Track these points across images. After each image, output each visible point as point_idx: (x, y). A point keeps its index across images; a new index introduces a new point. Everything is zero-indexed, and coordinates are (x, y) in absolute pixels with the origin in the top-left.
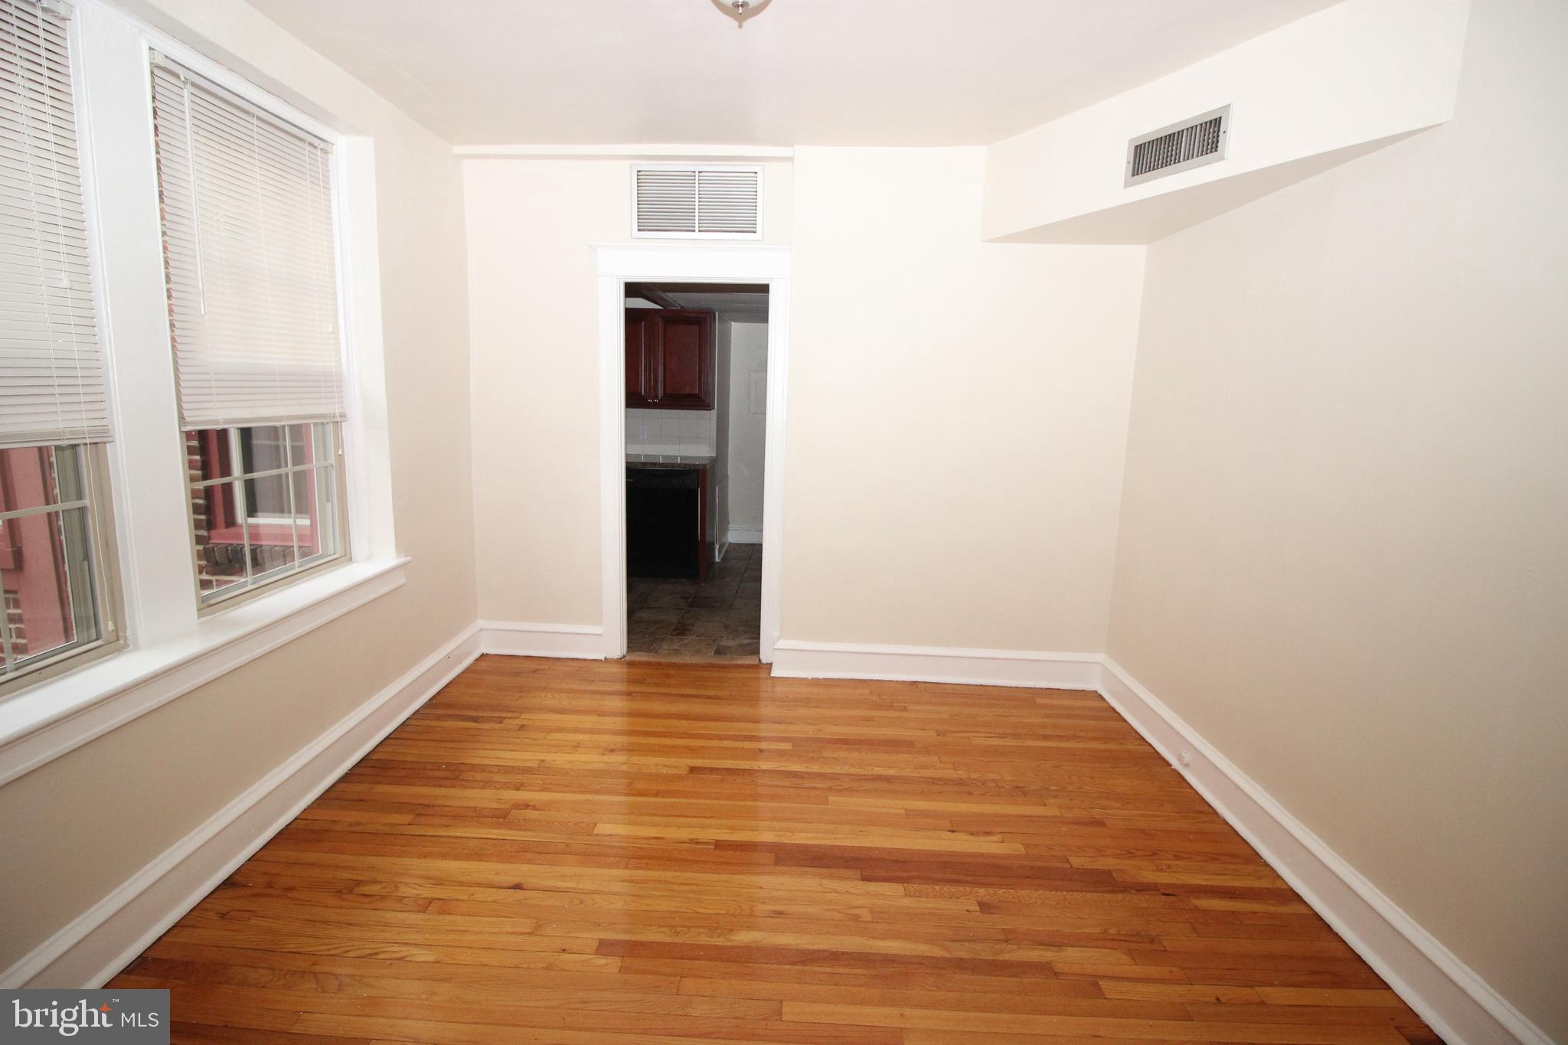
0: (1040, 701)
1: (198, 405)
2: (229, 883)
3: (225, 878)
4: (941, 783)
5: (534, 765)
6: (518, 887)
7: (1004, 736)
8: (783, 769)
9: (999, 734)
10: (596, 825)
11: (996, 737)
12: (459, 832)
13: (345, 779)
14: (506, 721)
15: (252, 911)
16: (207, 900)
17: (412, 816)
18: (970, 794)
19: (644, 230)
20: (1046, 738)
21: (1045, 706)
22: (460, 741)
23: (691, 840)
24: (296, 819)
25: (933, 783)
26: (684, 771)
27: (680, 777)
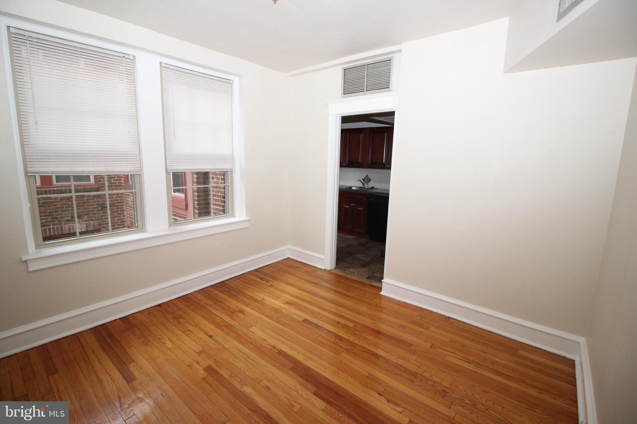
0: (521, 352)
1: (174, 165)
2: (159, 305)
3: (160, 303)
4: (403, 370)
5: (259, 299)
6: (211, 337)
7: (470, 362)
8: (338, 334)
9: (468, 360)
10: (253, 326)
11: (465, 361)
12: (218, 313)
13: (211, 286)
14: (269, 282)
15: (155, 314)
16: (152, 308)
17: (213, 303)
18: (412, 382)
19: (346, 94)
20: (499, 374)
21: (522, 357)
22: (250, 284)
23: (274, 346)
24: (190, 293)
25: (399, 368)
26: (301, 320)
27: (297, 321)
